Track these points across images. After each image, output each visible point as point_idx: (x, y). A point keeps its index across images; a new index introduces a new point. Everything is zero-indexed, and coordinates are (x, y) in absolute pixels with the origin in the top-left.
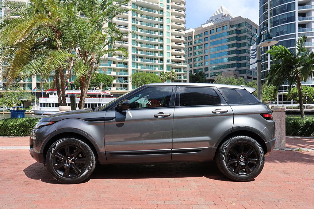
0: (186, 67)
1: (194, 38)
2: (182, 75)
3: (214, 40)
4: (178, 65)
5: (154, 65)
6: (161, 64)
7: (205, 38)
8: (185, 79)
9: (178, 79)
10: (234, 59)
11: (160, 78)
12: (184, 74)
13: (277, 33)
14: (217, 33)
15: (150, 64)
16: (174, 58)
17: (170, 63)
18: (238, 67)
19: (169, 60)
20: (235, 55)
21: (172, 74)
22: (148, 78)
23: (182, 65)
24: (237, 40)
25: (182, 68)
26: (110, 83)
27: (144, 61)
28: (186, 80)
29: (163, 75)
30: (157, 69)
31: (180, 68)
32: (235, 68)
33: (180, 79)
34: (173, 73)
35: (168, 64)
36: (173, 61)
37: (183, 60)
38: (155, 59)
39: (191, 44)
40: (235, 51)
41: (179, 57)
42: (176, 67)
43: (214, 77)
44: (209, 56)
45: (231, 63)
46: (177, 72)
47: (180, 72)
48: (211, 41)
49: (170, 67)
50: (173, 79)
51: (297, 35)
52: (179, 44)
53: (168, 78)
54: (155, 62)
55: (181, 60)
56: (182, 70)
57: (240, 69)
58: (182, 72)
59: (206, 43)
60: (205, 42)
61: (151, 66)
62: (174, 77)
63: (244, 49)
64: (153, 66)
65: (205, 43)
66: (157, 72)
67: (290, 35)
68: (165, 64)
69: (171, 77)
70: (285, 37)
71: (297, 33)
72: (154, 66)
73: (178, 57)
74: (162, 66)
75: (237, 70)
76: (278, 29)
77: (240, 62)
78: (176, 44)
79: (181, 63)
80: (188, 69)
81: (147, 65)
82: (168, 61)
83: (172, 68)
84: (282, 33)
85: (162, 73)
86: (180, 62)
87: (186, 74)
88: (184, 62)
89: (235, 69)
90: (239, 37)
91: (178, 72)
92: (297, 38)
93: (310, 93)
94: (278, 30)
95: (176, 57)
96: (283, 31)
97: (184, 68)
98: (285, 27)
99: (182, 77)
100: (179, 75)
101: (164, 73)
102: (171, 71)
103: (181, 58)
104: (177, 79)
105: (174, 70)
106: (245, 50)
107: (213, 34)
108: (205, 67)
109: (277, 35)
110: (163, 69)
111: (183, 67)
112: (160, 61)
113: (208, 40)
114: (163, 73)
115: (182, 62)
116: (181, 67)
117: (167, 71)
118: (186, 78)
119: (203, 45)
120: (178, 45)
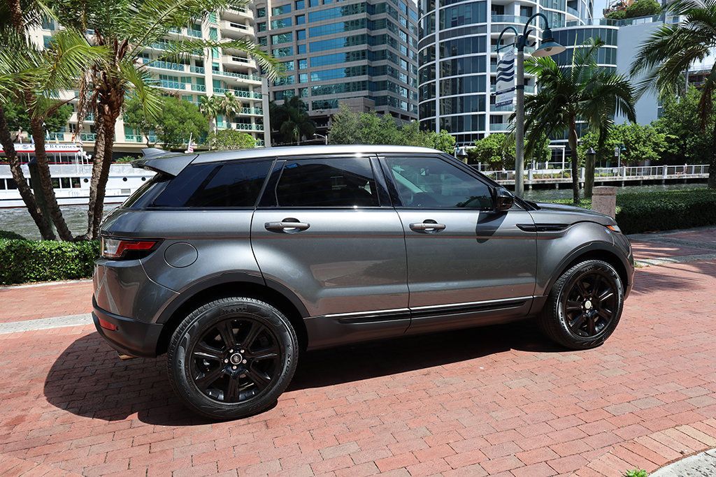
0: (260, 86)
1: (270, 15)
2: (251, 105)
3: (318, 23)
4: (240, 80)
5: (179, 76)
6: (197, 74)
7: (297, 17)
8: (259, 115)
9: (244, 114)
10: (363, 70)
11: (199, 111)
12: (255, 103)
13: (453, 19)
14: (324, 7)
15: (168, 74)
16: (229, 60)
17: (221, 74)
18: (371, 89)
19: (217, 66)
20: (364, 62)
21: (229, 102)
22: (170, 111)
23: (251, 80)
24: (368, 28)
25: (251, 88)
26: (63, 123)
27: (152, 66)
28: (262, 118)
29: (206, 104)
30: (188, 88)
31: (245, 89)
32: (366, 93)
33: (248, 114)
34: (231, 99)
35: (215, 75)
36: (227, 69)
37: (252, 69)
38: (182, 62)
39: (264, 29)
40: (363, 52)
41: (242, 61)
42: (235, 83)
43: (321, 110)
44: (308, 60)
45: (357, 80)
46: (238, 97)
47: (246, 98)
48: (312, 25)
49: (222, 85)
50: (232, 113)
51: (489, 29)
52: (240, 27)
53: (219, 112)
54: (182, 69)
55: (248, 68)
56: (252, 93)
57: (376, 94)
58: (252, 98)
59: (299, 29)
60: (298, 27)
61: (171, 78)
62: (234, 109)
63: (383, 49)
64: (176, 79)
65: (297, 29)
66: (191, 96)
67: (477, 27)
68: (209, 75)
69: (228, 108)
70: (468, 30)
71: (489, 23)
72: (179, 79)
73: (238, 60)
74: (201, 81)
75: (370, 97)
76: (455, 11)
77: (375, 79)
78: (232, 25)
79: (247, 74)
80: (265, 90)
81: (161, 76)
82: (216, 69)
83: (228, 86)
84: (461, 20)
85: (203, 99)
86: (244, 72)
87: (261, 102)
88: (254, 71)
89: (365, 95)
90: (373, 21)
91: (243, 98)
92: (489, 34)
93: (513, 149)
94: (455, 14)
95: (234, 59)
96: (463, 16)
97: (256, 87)
98: (468, 9)
99: (253, 109)
100: (246, 105)
101: (209, 99)
102: (225, 94)
103: (246, 61)
104: (240, 114)
105: (233, 92)
106: (383, 52)
107: (314, 9)
108: (300, 86)
109: (454, 24)
110: (204, 89)
111: (252, 84)
112: (195, 67)
113: (304, 22)
114: (207, 98)
115: (250, 72)
116: (249, 84)
117: (217, 95)
118: (261, 111)
119: (294, 34)
120: (237, 30)
